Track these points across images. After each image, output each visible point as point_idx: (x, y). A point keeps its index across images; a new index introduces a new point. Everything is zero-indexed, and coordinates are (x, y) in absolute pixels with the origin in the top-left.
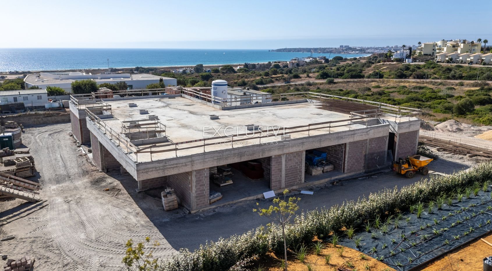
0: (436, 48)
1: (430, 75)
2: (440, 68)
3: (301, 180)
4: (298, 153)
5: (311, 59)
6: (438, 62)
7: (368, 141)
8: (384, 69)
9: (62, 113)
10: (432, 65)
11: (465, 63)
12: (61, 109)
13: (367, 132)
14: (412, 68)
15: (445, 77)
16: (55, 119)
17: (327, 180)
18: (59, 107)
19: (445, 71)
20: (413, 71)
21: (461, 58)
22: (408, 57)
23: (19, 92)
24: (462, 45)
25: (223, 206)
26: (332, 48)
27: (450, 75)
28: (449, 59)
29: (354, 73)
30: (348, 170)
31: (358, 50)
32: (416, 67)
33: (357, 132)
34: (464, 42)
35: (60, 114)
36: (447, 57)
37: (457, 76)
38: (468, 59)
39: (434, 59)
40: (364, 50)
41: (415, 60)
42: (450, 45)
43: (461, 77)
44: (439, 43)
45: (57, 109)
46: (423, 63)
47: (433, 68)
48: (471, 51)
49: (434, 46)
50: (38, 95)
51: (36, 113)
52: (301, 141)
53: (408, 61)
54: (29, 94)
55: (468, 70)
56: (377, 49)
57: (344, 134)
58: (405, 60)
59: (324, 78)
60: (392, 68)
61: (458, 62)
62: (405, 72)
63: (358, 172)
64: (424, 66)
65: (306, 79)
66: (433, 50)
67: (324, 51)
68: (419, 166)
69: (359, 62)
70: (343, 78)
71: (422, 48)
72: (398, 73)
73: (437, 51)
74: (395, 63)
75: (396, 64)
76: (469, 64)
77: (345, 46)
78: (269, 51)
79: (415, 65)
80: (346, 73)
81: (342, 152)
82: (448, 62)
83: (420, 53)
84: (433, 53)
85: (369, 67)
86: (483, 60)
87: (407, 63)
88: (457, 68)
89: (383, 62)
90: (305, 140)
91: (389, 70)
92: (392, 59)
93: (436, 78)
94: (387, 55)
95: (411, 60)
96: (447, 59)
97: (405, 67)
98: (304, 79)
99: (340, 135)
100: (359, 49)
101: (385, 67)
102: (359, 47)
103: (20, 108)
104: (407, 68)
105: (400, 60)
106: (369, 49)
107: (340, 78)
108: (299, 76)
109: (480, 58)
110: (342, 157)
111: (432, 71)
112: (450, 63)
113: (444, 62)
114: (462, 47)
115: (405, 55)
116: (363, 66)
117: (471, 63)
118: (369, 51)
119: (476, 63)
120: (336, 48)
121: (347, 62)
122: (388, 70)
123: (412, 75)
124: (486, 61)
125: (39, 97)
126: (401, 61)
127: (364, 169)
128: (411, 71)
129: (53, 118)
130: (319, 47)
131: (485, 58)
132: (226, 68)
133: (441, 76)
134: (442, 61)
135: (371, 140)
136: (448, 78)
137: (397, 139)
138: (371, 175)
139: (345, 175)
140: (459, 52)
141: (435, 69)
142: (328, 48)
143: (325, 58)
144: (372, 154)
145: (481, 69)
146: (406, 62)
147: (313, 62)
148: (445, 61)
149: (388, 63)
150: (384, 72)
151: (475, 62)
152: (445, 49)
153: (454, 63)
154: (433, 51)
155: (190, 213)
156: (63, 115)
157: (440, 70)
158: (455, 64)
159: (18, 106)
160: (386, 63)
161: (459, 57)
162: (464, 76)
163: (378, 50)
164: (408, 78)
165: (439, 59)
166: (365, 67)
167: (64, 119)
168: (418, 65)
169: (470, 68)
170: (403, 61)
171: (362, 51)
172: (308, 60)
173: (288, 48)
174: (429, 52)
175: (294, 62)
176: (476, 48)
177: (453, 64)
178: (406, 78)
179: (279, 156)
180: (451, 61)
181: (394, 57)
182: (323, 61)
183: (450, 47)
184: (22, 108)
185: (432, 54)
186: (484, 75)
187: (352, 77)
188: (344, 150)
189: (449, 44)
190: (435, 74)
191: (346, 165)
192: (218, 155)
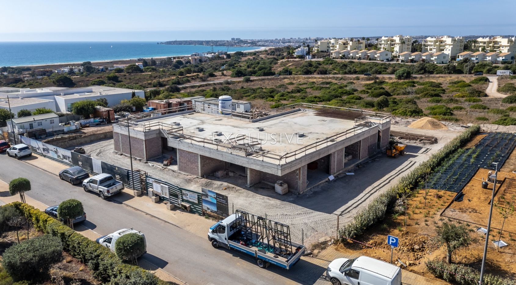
0: (330, 45)
1: (331, 71)
2: (337, 64)
3: (342, 167)
4: (342, 149)
5: (213, 54)
6: (334, 58)
7: (370, 137)
8: (290, 66)
9: (83, 135)
10: (330, 62)
11: (355, 59)
12: (78, 131)
13: (370, 131)
14: (314, 65)
15: (343, 73)
16: (79, 141)
17: (354, 165)
18: (75, 130)
19: (342, 67)
20: (317, 67)
21: (351, 55)
22: (308, 53)
23: (34, 119)
24: (351, 42)
25: (313, 187)
26: (224, 41)
27: (347, 70)
28: (342, 55)
29: (266, 71)
30: (361, 157)
31: (249, 43)
32: (318, 63)
33: (365, 132)
34: (352, 40)
35: (82, 136)
36: (340, 53)
37: (352, 71)
38: (357, 56)
39: (329, 55)
40: (255, 43)
41: (314, 56)
42: (341, 43)
43: (355, 72)
44: (332, 41)
46: (321, 60)
47: (331, 64)
48: (359, 48)
49: (328, 44)
50: (50, 119)
51: (62, 138)
52: (343, 142)
53: (309, 58)
54: (43, 120)
55: (359, 65)
56: (267, 42)
57: (360, 134)
58: (306, 57)
59: (239, 76)
60: (297, 65)
61: (349, 58)
62: (309, 68)
63: (366, 158)
64: (324, 63)
65: (221, 77)
66: (328, 47)
67: (216, 44)
68: (400, 150)
69: (259, 57)
70: (257, 76)
71: (319, 45)
72: (304, 69)
73: (331, 48)
74: (297, 59)
75: (299, 61)
76: (358, 59)
77: (237, 39)
78: (158, 43)
79: (316, 61)
80: (258, 70)
81: (358, 146)
82: (342, 58)
83: (318, 50)
84: (328, 50)
85: (276, 63)
86: (368, 56)
87: (308, 60)
88: (349, 63)
89: (287, 58)
90: (345, 141)
91: (295, 67)
92: (295, 56)
93: (335, 73)
94: (289, 52)
95: (310, 57)
96: (341, 55)
97: (309, 63)
98: (219, 77)
99: (358, 135)
100: (250, 41)
101: (291, 64)
103: (43, 134)
104: (310, 64)
105: (302, 57)
106: (260, 42)
107: (254, 76)
108: (214, 75)
109: (366, 54)
110: (358, 149)
111: (331, 66)
112: (343, 59)
113: (338, 58)
114: (351, 45)
115: (305, 52)
116: (271, 63)
117: (360, 58)
119: (364, 59)
120: (228, 41)
121: (248, 57)
122: (293, 67)
123: (316, 71)
124: (371, 57)
125: (52, 122)
126: (303, 58)
127: (368, 155)
128: (314, 67)
129: (77, 140)
130: (211, 40)
131: (370, 55)
133: (339, 71)
134: (337, 58)
135: (371, 136)
136: (346, 73)
137: (381, 134)
138: (375, 158)
139: (360, 161)
140: (349, 49)
141: (332, 65)
142: (220, 41)
143: (226, 54)
144: (371, 145)
145: (369, 64)
146: (306, 59)
147: (216, 58)
148: (339, 58)
149: (291, 59)
150: (291, 69)
151: (362, 58)
152: (338, 46)
153: (346, 59)
154: (328, 48)
155: (299, 194)
156: (85, 137)
157: (337, 65)
158: (347, 60)
159: (40, 132)
160: (290, 60)
161: (350, 53)
162: (357, 71)
164: (313, 74)
165: (334, 55)
166: (272, 64)
167: (86, 140)
168: (318, 61)
169: (360, 63)
170: (304, 57)
171: (253, 44)
172: (210, 56)
173: (178, 40)
174: (325, 49)
175: (196, 58)
176: (362, 45)
177: (345, 60)
178: (311, 74)
179: (334, 153)
180: (344, 57)
181: (296, 53)
182: (225, 57)
183: (342, 44)
185: (327, 51)
186: (373, 70)
187: (265, 74)
188: (359, 144)
189: (340, 42)
190: (334, 69)
191: (361, 154)
192: (311, 155)
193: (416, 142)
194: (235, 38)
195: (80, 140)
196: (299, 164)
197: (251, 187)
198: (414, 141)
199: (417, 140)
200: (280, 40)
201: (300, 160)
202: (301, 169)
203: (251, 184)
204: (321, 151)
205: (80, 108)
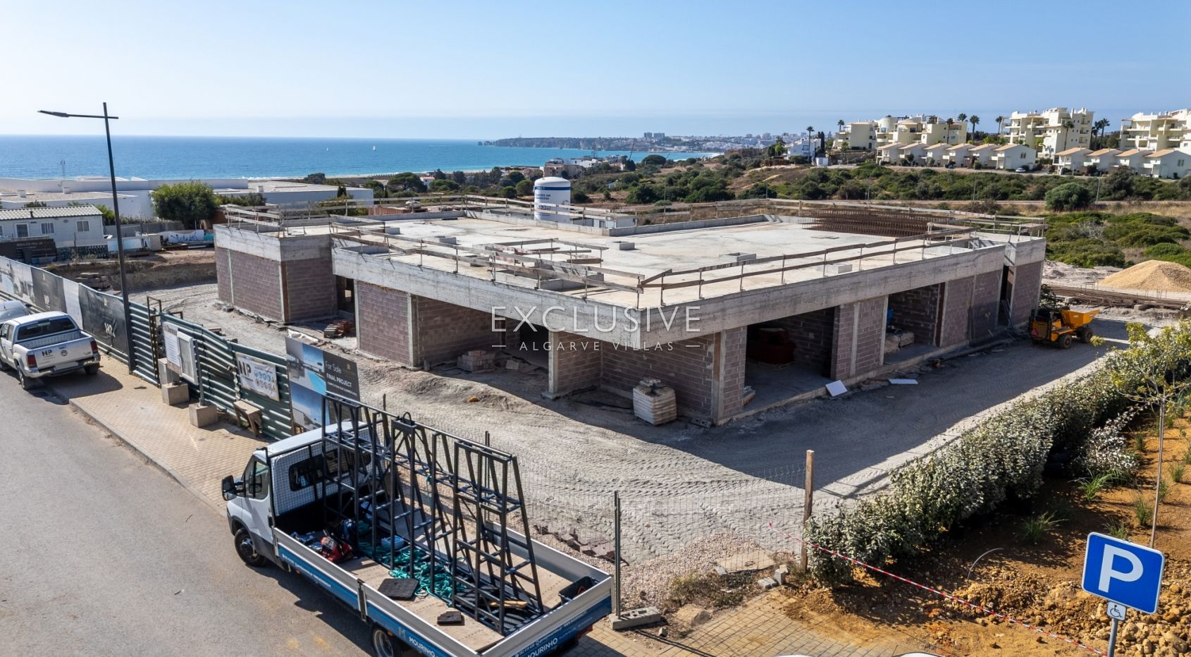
0: (877, 133)
1: (876, 190)
2: (892, 176)
3: (878, 360)
4: (877, 300)
5: (594, 161)
6: (884, 163)
7: (975, 280)
8: (773, 180)
9: (157, 264)
10: (874, 171)
11: (939, 165)
12: (148, 255)
13: (974, 260)
14: (833, 177)
15: (907, 195)
16: (142, 278)
17: (917, 359)
18: (141, 250)
19: (905, 181)
20: (839, 182)
21: (930, 155)
22: (820, 152)
23: (31, 212)
24: (930, 127)
25: (768, 410)
26: (626, 139)
27: (917, 190)
28: (906, 156)
29: (712, 190)
30: (945, 339)
31: (684, 144)
32: (842, 174)
33: (961, 259)
34: (933, 120)
35: (152, 265)
36: (902, 151)
37: (931, 191)
38: (945, 157)
39: (873, 157)
40: (698, 144)
41: (834, 159)
42: (904, 127)
43: (939, 195)
44: (882, 123)
45: (140, 254)
46: (853, 167)
47: (877, 176)
48: (950, 140)
49: (871, 129)
50: (78, 220)
51: (93, 264)
52: (883, 274)
53: (820, 163)
54: (56, 218)
55: (950, 179)
56: (726, 142)
57: (943, 263)
58: (815, 160)
59: (645, 202)
60: (790, 178)
61: (924, 163)
62: (821, 185)
63: (961, 345)
64: (858, 173)
65: (604, 203)
66: (871, 137)
67: (609, 145)
68: (1077, 325)
69: (702, 168)
70: (688, 201)
71: (847, 134)
72: (807, 187)
73: (879, 140)
74: (793, 166)
75: (797, 168)
76: (947, 167)
77: (656, 135)
78: (480, 143)
79: (840, 170)
80: (693, 190)
81: (935, 303)
82: (905, 163)
83: (845, 144)
84: (870, 144)
85: (738, 175)
86: (974, 158)
87: (818, 166)
88: (925, 175)
89: (767, 164)
90: (888, 273)
91: (785, 182)
92: (787, 158)
93: (888, 197)
94: (774, 150)
95: (826, 160)
96: (902, 156)
97: (820, 174)
98: (600, 203)
99: (938, 264)
100: (687, 140)
101: (775, 176)
102: (686, 137)
103: (45, 252)
104: (824, 177)
105: (803, 161)
106: (709, 141)
107: (682, 201)
108: (587, 197)
109: (968, 153)
110: (935, 313)
111: (876, 181)
112: (909, 165)
113: (895, 164)
114: (930, 132)
115: (812, 150)
116: (726, 175)
117: (951, 164)
118: (708, 145)
119: (962, 166)
120: (635, 140)
121: (676, 168)
122: (782, 183)
123: (838, 192)
124: (982, 161)
125: (83, 225)
126: (807, 162)
127: (968, 338)
128: (833, 182)
129: (137, 275)
130: (597, 137)
131: (978, 155)
132: (404, 180)
133: (897, 192)
134: (893, 162)
135: (982, 277)
136: (913, 196)
137: (1012, 279)
138: (993, 347)
139: (941, 351)
140: (924, 141)
141: (880, 178)
142: (618, 139)
143: (624, 160)
144: (978, 308)
145: (973, 177)
146: (815, 165)
147: (600, 169)
148: (899, 162)
149: (777, 167)
150: (775, 187)
151: (958, 162)
152: (896, 135)
153: (917, 165)
154: (871, 141)
155: (713, 425)
156: (159, 269)
157: (891, 179)
158: (920, 168)
159: (38, 246)
160: (773, 167)
161: (926, 152)
162: (945, 192)
163: (729, 144)
164: (830, 199)
165: (884, 157)
166: (730, 177)
167: (163, 277)
168: (845, 170)
169: (952, 175)
170: (810, 162)
171: (694, 145)
172: (587, 164)
173: (524, 136)
174: (863, 142)
175: (555, 168)
176: (958, 132)
177: (915, 168)
178: (824, 198)
179: (850, 306)
180: (910, 160)
181: (789, 152)
182: (622, 167)
183: (905, 131)
184: (48, 252)
185: (867, 147)
186: (986, 189)
187: (710, 197)
188: (939, 297)
189: (903, 125)
190: (883, 188)
191: (942, 329)
192: (760, 297)
193: (1128, 312)
194: (653, 132)
195: (145, 275)
196: (715, 318)
197: (557, 398)
198: (1123, 310)
199: (1131, 307)
200: (759, 137)
201: (721, 305)
202: (724, 338)
203: (560, 390)
204: (802, 289)
205: (170, 200)
